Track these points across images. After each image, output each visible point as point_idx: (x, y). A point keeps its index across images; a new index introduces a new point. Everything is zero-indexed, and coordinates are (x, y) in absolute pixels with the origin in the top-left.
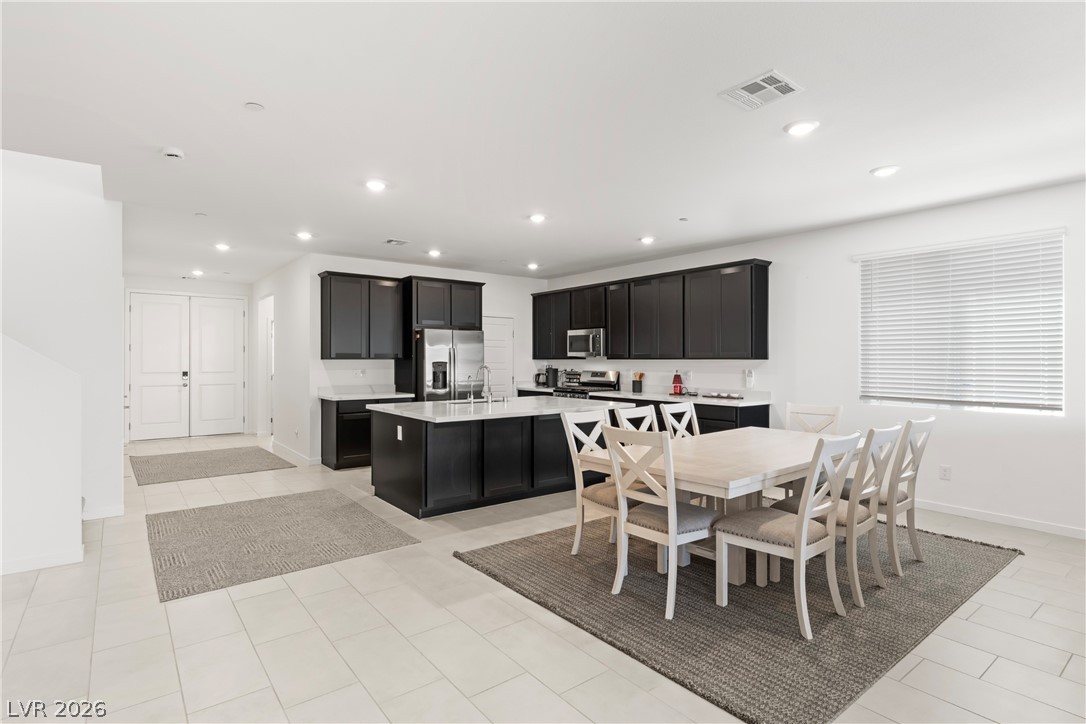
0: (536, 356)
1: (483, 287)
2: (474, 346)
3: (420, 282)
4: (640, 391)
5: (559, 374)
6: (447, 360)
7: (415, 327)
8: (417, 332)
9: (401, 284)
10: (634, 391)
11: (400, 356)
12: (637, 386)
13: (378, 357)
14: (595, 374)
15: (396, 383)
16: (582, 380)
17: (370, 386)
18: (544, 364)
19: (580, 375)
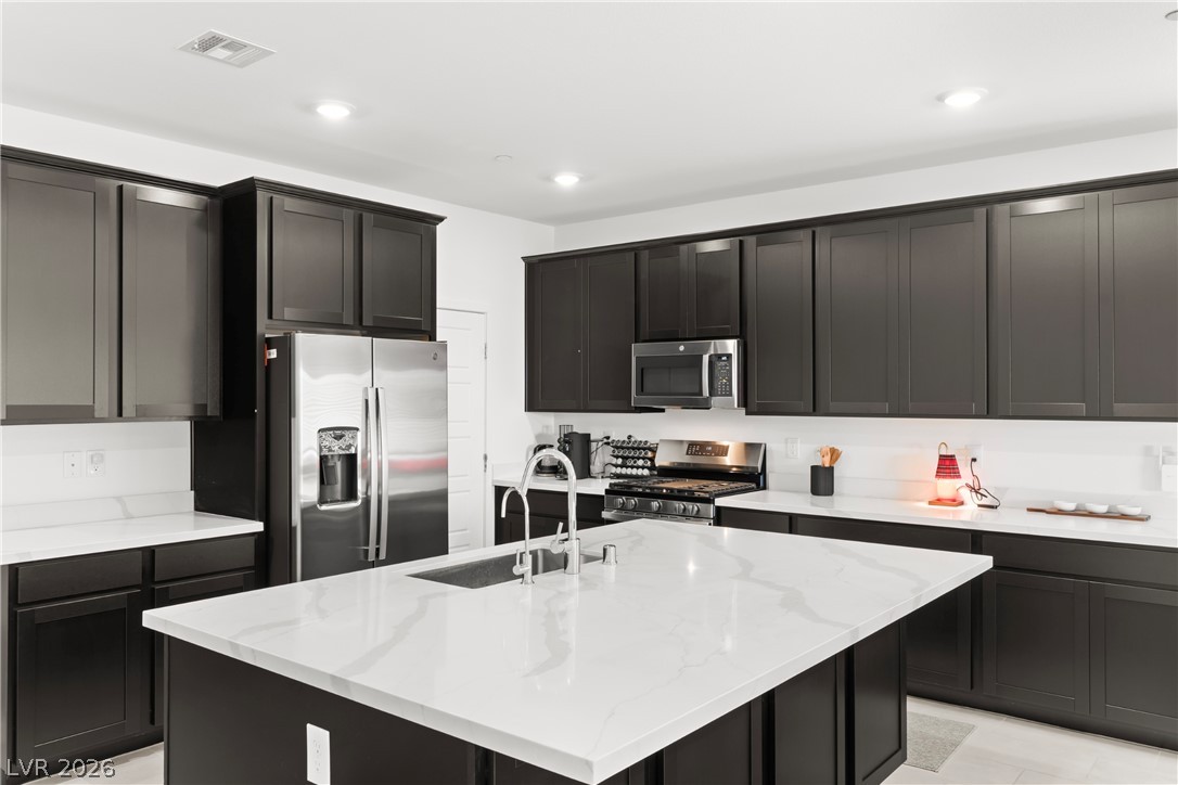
0: (532, 405)
1: (440, 228)
2: (422, 377)
3: (277, 198)
4: (829, 491)
5: (594, 445)
6: (357, 422)
7: (264, 328)
8: (269, 343)
9: (217, 202)
10: (815, 491)
11: (213, 410)
12: (822, 480)
13: (143, 414)
14: (695, 447)
15: (195, 486)
16: (658, 463)
17: (119, 499)
18: (551, 424)
19: (654, 451)
